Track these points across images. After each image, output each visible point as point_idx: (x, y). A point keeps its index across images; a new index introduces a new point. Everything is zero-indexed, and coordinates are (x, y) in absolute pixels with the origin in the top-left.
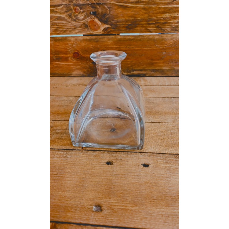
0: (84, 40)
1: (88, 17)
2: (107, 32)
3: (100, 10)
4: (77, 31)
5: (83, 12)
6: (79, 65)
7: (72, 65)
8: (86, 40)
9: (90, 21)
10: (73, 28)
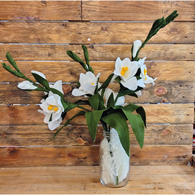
0: (74, 148)
1: (77, 138)
2: (86, 145)
3: (83, 135)
4: (71, 144)
5: (75, 136)
6: (70, 160)
7: (67, 160)
8: (76, 148)
9: (78, 140)
10: (70, 142)
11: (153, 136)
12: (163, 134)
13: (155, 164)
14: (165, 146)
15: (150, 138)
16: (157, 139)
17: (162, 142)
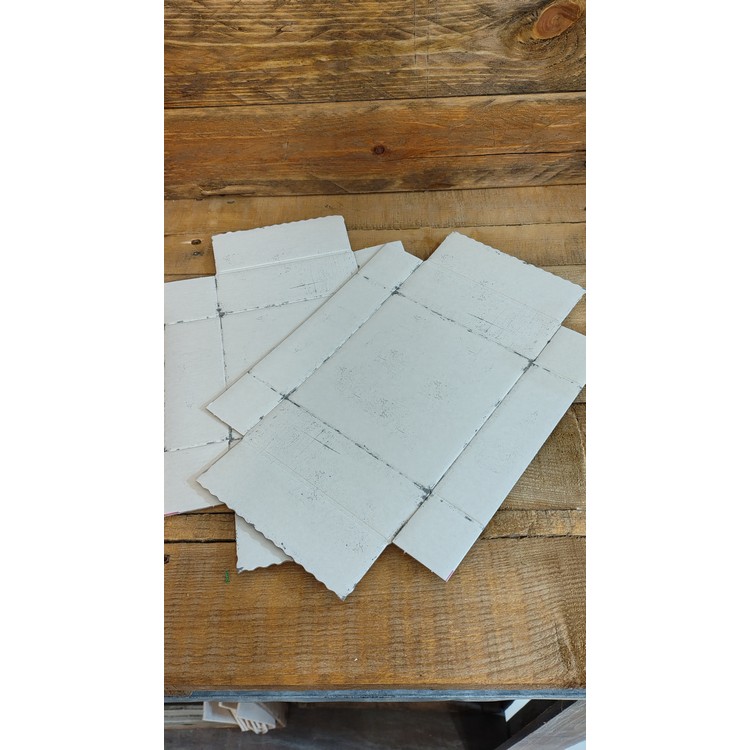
11: (479, 48)
12: (536, 36)
13: (478, 186)
14: (539, 101)
15: (464, 62)
16: (502, 63)
17: (524, 78)
